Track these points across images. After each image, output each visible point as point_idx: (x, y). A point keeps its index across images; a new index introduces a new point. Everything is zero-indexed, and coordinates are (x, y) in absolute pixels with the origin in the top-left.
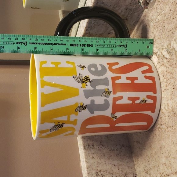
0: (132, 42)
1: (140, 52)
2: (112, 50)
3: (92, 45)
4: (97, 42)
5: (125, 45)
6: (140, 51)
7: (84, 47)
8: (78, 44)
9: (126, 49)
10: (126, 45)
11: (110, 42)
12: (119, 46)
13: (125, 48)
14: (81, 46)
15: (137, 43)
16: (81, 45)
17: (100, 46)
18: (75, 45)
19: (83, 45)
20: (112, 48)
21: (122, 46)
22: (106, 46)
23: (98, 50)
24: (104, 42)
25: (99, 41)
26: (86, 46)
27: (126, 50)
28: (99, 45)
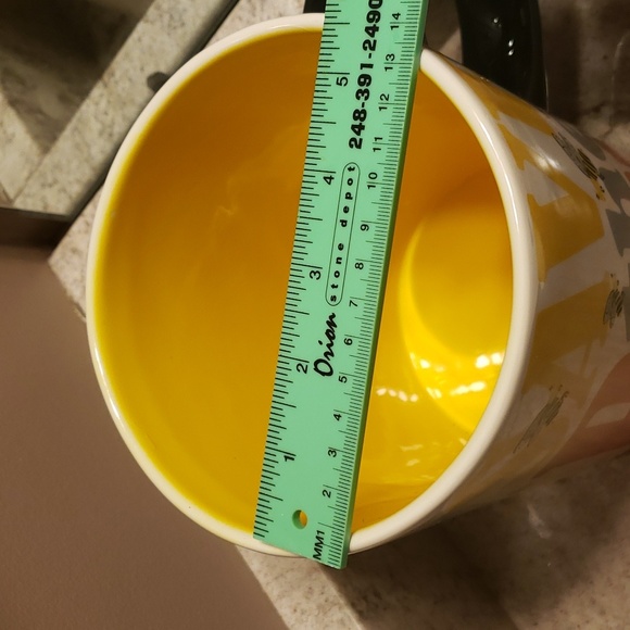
0: (338, 417)
1: (280, 457)
2: (315, 273)
3: (359, 146)
4: (373, 176)
5: (332, 361)
6: (289, 457)
7: (353, 86)
8: (373, 48)
9: (311, 367)
10: (330, 374)
11: (359, 266)
12: (331, 323)
13: (316, 363)
14: (363, 66)
15: (332, 452)
16: (366, 71)
17: (348, 196)
18: (372, 31)
19: (365, 80)
20: (324, 273)
21: (326, 341)
22: (343, 235)
23: (329, 180)
24: (365, 227)
25: (377, 193)
26: (358, 105)
27: (302, 367)
28: (352, 190)
